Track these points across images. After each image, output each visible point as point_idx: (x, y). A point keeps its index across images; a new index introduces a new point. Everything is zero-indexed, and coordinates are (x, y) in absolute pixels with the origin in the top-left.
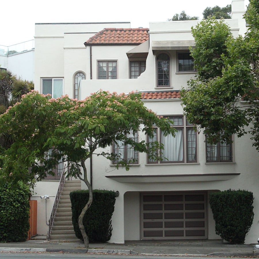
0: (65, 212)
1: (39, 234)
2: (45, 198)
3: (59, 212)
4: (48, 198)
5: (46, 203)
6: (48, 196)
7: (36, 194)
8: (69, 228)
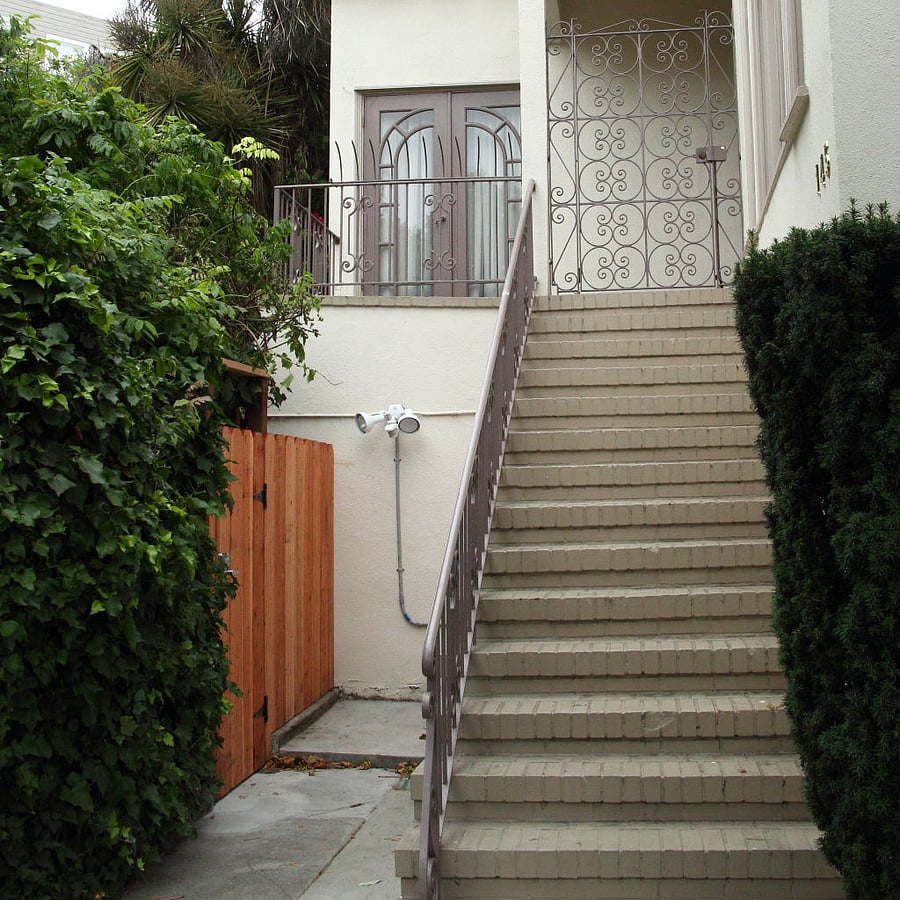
0: (571, 534)
1: (348, 691)
2: (389, 427)
3: (512, 536)
4: (411, 425)
5: (397, 461)
6: (409, 414)
7: (311, 377)
8: (651, 731)
